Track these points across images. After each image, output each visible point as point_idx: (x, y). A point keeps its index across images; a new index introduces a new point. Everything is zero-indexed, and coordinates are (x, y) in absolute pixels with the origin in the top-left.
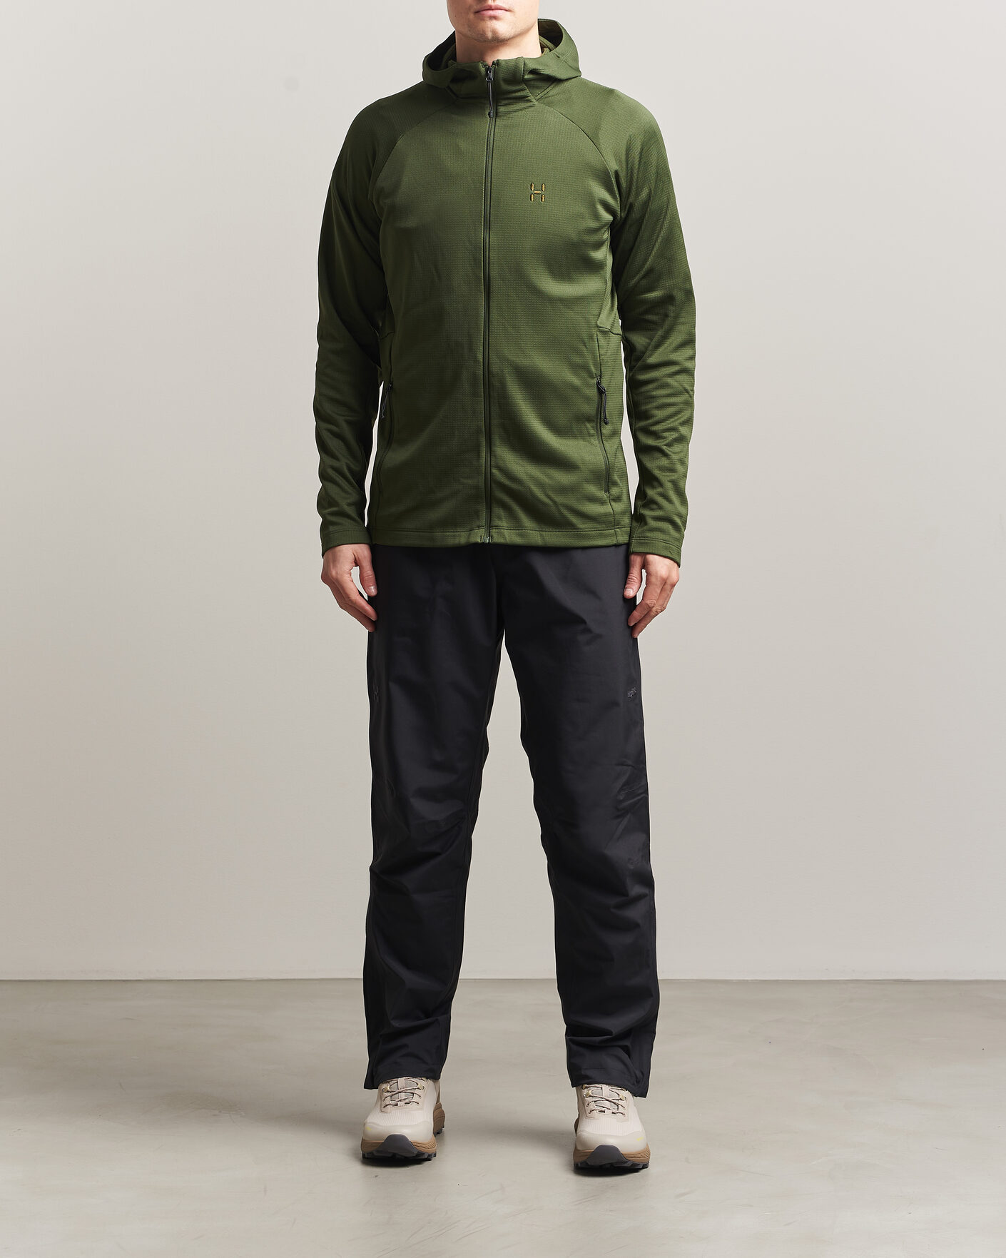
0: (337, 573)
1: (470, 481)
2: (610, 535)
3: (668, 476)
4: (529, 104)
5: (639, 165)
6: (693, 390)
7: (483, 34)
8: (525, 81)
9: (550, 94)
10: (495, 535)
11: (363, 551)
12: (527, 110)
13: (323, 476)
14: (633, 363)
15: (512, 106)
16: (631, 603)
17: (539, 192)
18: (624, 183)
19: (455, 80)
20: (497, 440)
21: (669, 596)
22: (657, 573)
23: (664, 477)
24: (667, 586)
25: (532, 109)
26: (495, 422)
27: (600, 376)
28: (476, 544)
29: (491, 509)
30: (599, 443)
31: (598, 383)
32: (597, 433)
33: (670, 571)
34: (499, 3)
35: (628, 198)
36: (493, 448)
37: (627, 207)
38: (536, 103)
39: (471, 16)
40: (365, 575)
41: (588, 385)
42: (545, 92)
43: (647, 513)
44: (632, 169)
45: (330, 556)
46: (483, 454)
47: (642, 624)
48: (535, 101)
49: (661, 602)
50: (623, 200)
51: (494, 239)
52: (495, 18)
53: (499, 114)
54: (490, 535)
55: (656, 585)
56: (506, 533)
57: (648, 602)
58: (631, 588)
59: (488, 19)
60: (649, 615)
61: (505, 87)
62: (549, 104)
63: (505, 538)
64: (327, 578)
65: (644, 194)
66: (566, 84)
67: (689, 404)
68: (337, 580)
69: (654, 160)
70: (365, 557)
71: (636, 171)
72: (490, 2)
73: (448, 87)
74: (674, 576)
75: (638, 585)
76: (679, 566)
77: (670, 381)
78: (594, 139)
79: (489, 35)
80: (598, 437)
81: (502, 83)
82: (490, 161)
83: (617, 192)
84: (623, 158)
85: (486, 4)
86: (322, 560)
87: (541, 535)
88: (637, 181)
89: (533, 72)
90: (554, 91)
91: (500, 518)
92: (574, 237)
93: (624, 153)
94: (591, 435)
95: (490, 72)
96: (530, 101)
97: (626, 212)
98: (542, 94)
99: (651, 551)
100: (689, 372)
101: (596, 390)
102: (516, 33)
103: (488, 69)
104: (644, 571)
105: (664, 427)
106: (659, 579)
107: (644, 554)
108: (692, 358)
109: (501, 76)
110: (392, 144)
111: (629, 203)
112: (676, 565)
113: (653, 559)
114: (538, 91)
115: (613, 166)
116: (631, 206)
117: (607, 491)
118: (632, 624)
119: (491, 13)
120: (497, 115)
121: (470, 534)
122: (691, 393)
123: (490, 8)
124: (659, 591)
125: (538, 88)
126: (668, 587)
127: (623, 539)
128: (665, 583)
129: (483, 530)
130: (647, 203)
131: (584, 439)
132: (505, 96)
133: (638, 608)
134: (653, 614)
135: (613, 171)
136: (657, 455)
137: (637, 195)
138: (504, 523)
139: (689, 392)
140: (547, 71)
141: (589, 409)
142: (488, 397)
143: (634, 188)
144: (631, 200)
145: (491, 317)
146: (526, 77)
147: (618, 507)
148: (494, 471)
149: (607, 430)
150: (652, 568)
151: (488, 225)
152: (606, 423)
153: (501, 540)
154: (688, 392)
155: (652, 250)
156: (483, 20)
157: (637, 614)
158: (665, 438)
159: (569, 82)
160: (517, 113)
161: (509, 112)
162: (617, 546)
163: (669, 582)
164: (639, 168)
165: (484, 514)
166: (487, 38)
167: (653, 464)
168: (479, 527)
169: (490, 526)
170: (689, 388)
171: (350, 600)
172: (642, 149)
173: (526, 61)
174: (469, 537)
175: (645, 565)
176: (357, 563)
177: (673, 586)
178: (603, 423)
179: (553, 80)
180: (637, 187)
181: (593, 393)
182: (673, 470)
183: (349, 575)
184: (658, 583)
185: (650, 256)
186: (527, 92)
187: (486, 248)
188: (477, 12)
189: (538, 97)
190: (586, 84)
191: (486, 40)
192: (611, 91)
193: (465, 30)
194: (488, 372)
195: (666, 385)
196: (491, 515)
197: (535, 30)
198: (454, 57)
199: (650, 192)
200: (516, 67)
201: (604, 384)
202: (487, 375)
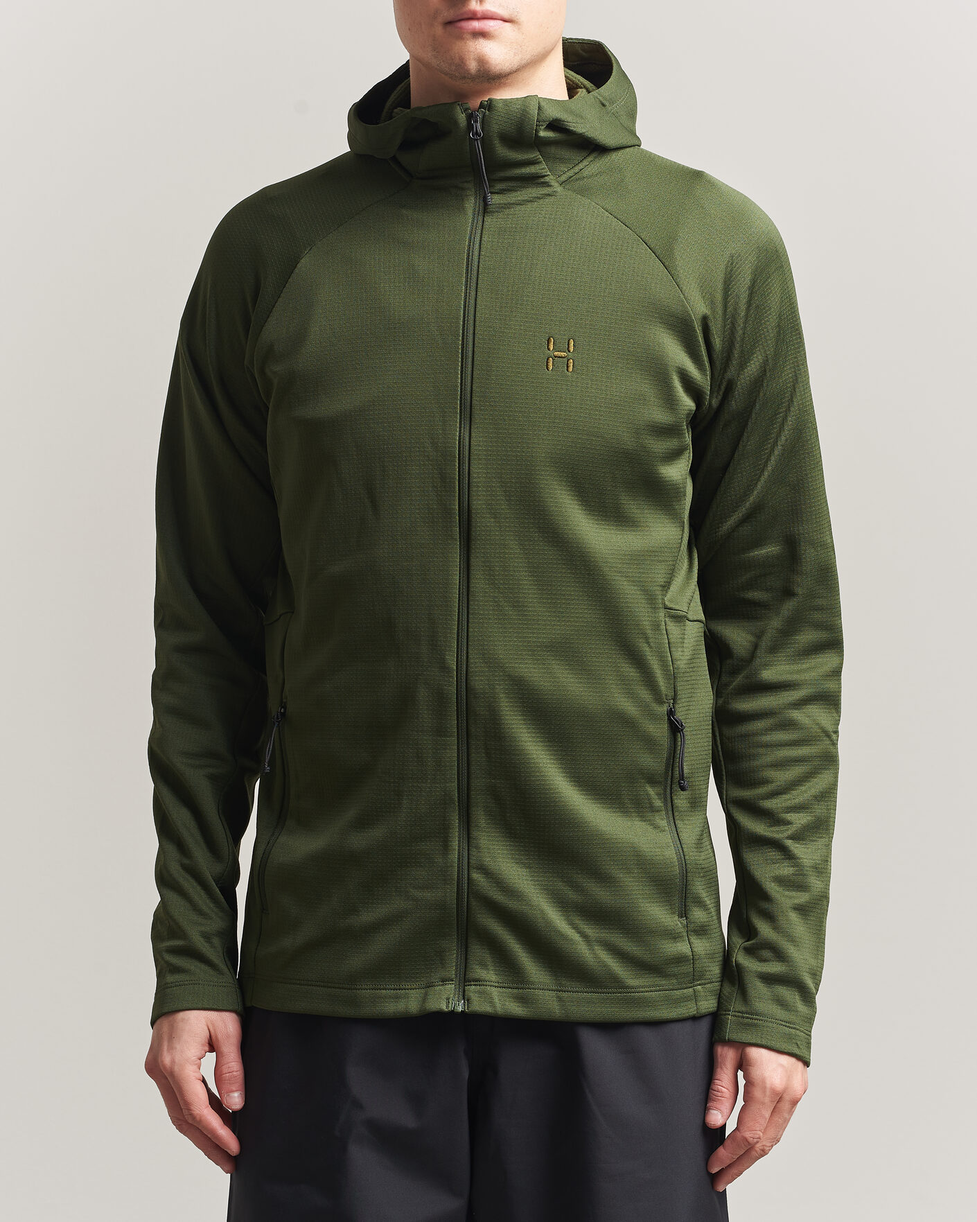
0: (173, 1061)
1: (428, 895)
2: (686, 999)
3: (791, 898)
4: (546, 190)
5: (748, 309)
6: (836, 732)
7: (461, 63)
8: (540, 144)
9: (586, 173)
10: (475, 998)
11: (227, 1025)
12: (541, 201)
13: (164, 879)
14: (725, 679)
15: (514, 194)
16: (715, 1137)
17: (563, 354)
18: (717, 342)
19: (408, 145)
20: (481, 818)
21: (787, 1121)
22: (764, 1081)
23: (784, 899)
24: (783, 1104)
25: (552, 199)
26: (479, 782)
27: (675, 699)
28: (440, 1014)
29: (467, 947)
30: (669, 823)
31: (671, 713)
32: (666, 805)
33: (789, 1078)
34: (489, 7)
35: (725, 371)
36: (475, 833)
37: (723, 388)
38: (559, 189)
39: (439, 30)
40: (225, 1069)
41: (653, 717)
42: (577, 169)
43: (750, 965)
44: (734, 317)
45: (165, 1029)
46: (455, 844)
47: (734, 1171)
48: (556, 184)
49: (771, 1133)
50: (716, 374)
51: (480, 441)
52: (483, 34)
53: (490, 208)
54: (465, 997)
55: (763, 1103)
56: (495, 992)
57: (748, 1135)
58: (717, 1109)
59: (468, 36)
60: (748, 1154)
61: (503, 152)
62: (583, 192)
63: (492, 1003)
64: (155, 1068)
65: (753, 367)
66: (614, 156)
67: (830, 760)
68: (172, 1073)
69: (774, 300)
70: (228, 1037)
71: (740, 322)
72: (474, 6)
73: (394, 159)
74: (797, 1085)
75: (731, 1101)
76: (807, 1064)
77: (796, 715)
78: (665, 258)
79: (473, 66)
80: (667, 813)
81: (497, 143)
82: (473, 293)
83: (706, 359)
84: (719, 297)
85: (466, 9)
86: (149, 1032)
87: (560, 999)
88: (742, 340)
89: (555, 125)
90: (591, 167)
91: (484, 965)
92: (627, 440)
93: (720, 286)
94: (653, 810)
95: (476, 121)
96: (547, 185)
97: (720, 397)
98: (570, 173)
99: (753, 1041)
100: (831, 700)
101: (666, 726)
102: (523, 62)
103: (470, 117)
104: (740, 1074)
105: (788, 803)
106: (768, 1093)
107: (741, 1046)
108: (837, 673)
109: (495, 128)
110: (291, 264)
111: (726, 378)
112: (800, 1065)
113: (756, 1054)
114: (563, 168)
115: (699, 307)
116: (730, 387)
117: (684, 913)
118: (715, 1170)
119: (476, 24)
120: (485, 209)
121: (426, 994)
122: (834, 736)
123: (474, 17)
124: (767, 1115)
125: (562, 160)
126: (785, 1105)
127: (708, 1004)
128: (780, 1100)
129: (450, 988)
130: (758, 383)
131: (643, 818)
132: (502, 174)
133: (727, 1143)
134: (754, 1153)
135: (700, 316)
136: (773, 854)
137: (742, 366)
138: (490, 975)
139: (831, 736)
140: (579, 128)
141: (652, 762)
142: (466, 736)
143: (736, 353)
144: (729, 375)
145: (472, 585)
146: (542, 134)
147: (701, 946)
148: (476, 876)
149: (681, 800)
150: (756, 1073)
151: (468, 413)
152: (683, 789)
153: (484, 1008)
154: (828, 736)
155: (763, 471)
156: (460, 37)
157: (724, 1154)
158: (789, 823)
159: (620, 153)
160: (523, 208)
161: (508, 206)
162: (694, 1018)
163: (787, 1097)
164: (747, 316)
165: (453, 957)
166: (468, 71)
167: (766, 870)
168: (444, 981)
169: (465, 980)
170: (830, 729)
171: (191, 1115)
172: (754, 282)
173: (543, 104)
174: (424, 999)
175: (742, 1064)
176: (212, 1046)
177: (795, 1103)
178: (676, 787)
179: (591, 147)
180: (742, 352)
181: (660, 731)
182: (801, 887)
183: (195, 1067)
184: (767, 1100)
185: (758, 480)
186: (542, 168)
187: (465, 457)
188: (450, 23)
189: (563, 178)
190: (651, 159)
191: (466, 76)
192: (698, 175)
193: (428, 55)
194: (467, 692)
195: (789, 725)
196: (466, 959)
197: (557, 57)
198: (405, 101)
199: (766, 362)
200: (524, 113)
201: (680, 715)
202: (464, 693)
